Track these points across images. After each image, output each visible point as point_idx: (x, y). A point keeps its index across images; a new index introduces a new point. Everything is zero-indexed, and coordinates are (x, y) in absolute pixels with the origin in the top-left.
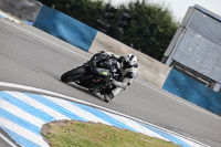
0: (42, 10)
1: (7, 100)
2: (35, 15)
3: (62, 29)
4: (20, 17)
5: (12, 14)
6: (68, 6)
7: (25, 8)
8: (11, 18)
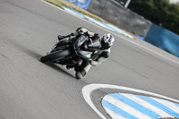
0: (152, 27)
1: (122, 100)
2: (146, 31)
3: (168, 44)
4: (133, 33)
5: (127, 30)
6: (172, 24)
7: (137, 25)
8: (126, 34)
